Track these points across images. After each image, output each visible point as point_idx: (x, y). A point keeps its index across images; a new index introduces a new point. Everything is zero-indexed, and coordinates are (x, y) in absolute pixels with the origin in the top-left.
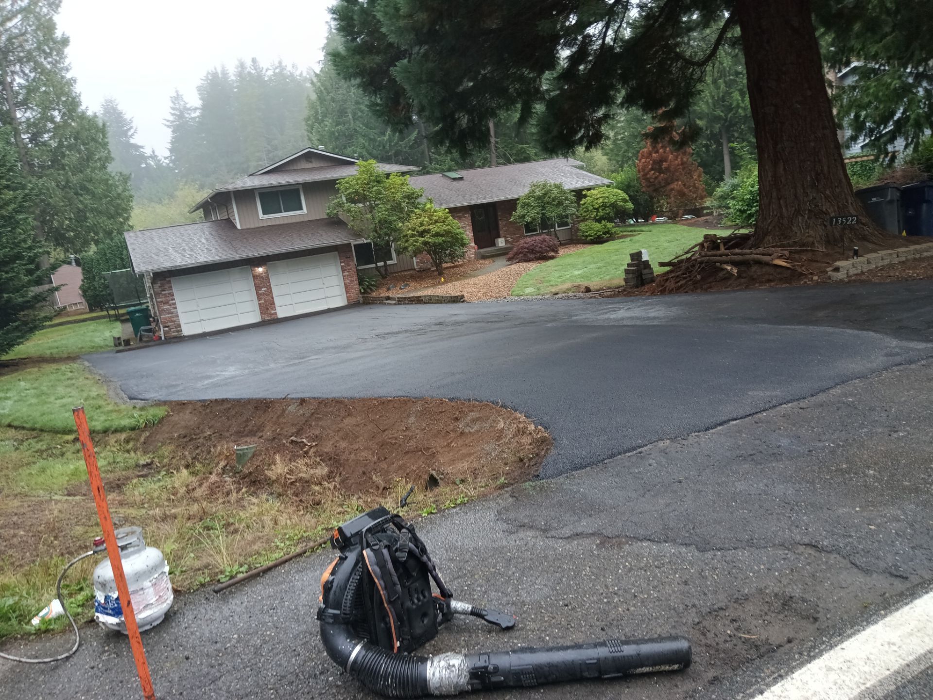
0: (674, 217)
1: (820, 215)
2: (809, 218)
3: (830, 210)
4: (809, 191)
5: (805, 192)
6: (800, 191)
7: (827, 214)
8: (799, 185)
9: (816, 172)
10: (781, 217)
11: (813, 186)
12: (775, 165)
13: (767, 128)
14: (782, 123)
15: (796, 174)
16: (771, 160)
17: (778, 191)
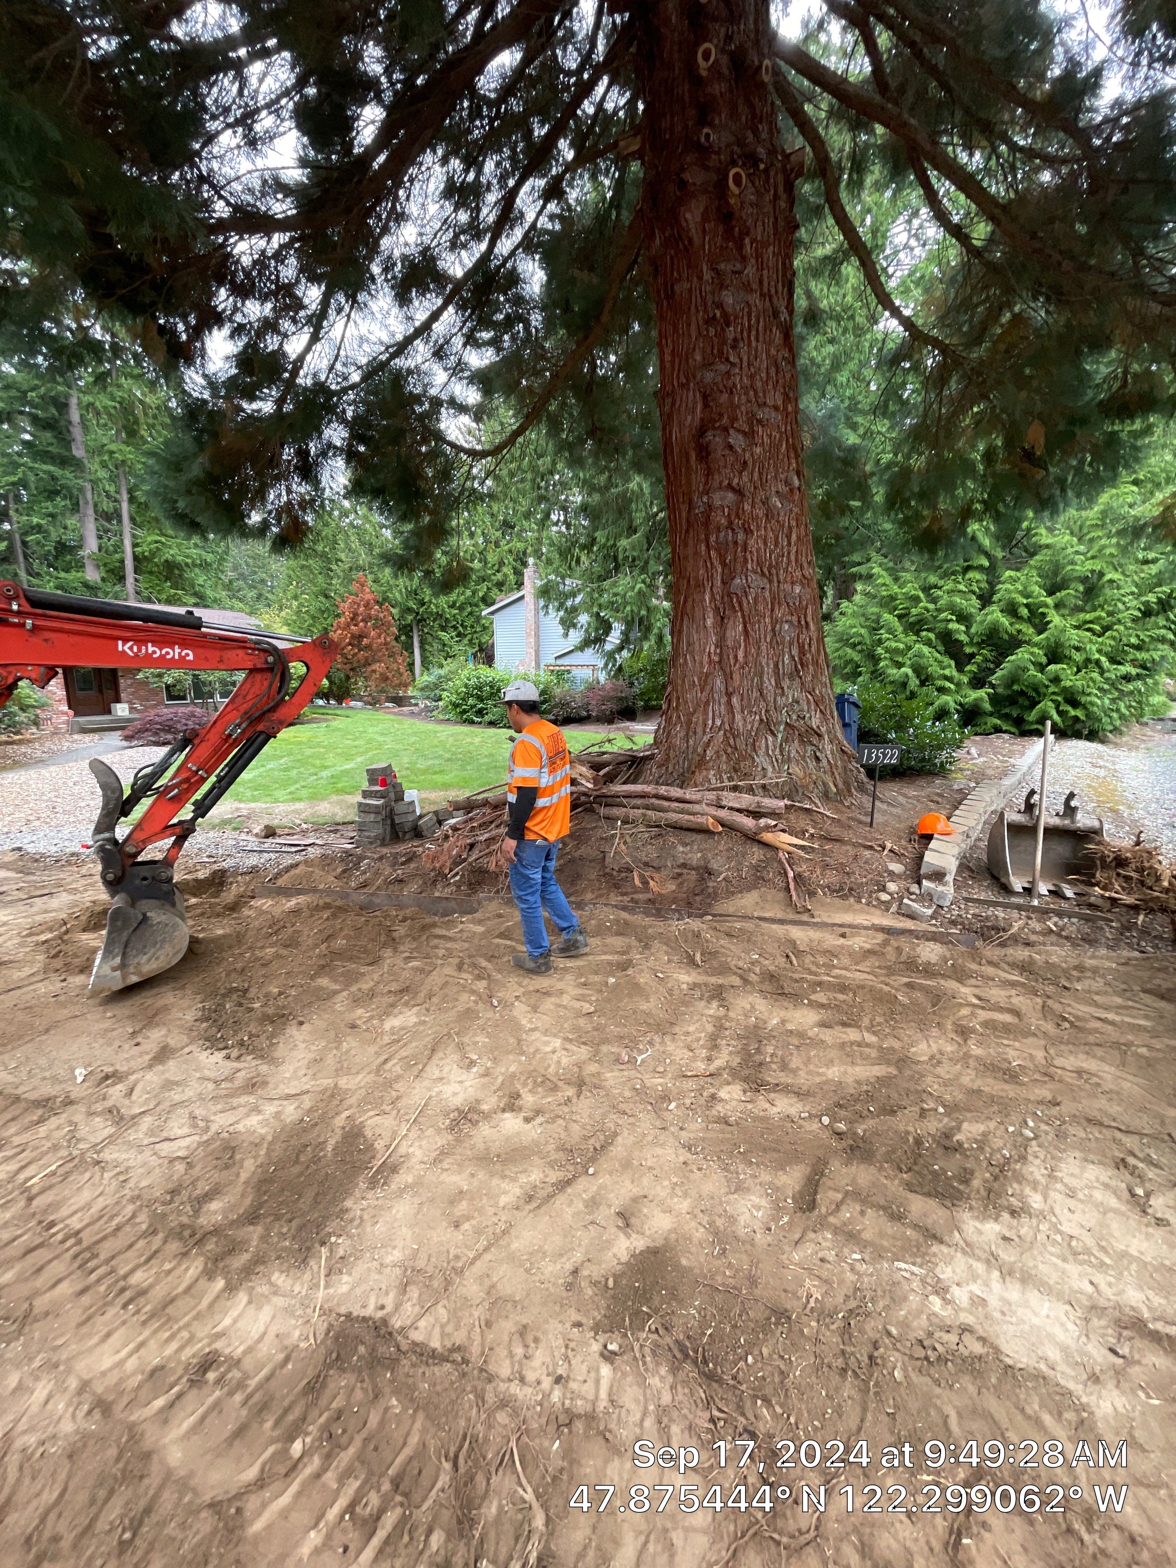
0: (373, 703)
1: (808, 736)
2: (786, 740)
3: (823, 729)
4: (786, 683)
5: (779, 685)
6: (769, 683)
7: (820, 736)
8: (769, 670)
9: (801, 648)
10: (732, 732)
11: (795, 674)
12: (722, 620)
13: (713, 538)
14: (748, 532)
15: (764, 648)
16: (717, 610)
17: (728, 677)
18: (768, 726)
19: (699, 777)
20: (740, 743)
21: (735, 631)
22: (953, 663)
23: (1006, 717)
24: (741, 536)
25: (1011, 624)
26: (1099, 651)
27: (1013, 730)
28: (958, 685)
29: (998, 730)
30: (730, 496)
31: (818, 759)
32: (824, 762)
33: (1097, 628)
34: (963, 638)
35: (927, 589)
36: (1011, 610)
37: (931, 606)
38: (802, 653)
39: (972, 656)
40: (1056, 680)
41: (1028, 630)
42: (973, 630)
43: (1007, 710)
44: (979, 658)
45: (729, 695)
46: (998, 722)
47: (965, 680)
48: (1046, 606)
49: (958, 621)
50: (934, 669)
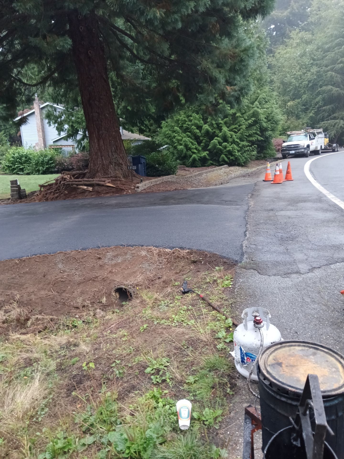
1: (120, 165)
2: (115, 166)
3: (123, 163)
4: (114, 154)
5: (112, 154)
6: (110, 154)
7: (122, 164)
8: (110, 151)
9: (116, 146)
10: (103, 165)
11: (115, 152)
12: (98, 141)
13: (94, 123)
14: (101, 122)
15: (108, 146)
16: (97, 138)
17: (101, 153)
18: (111, 163)
19: (97, 175)
20: (105, 167)
21: (101, 142)
22: (196, 143)
23: (215, 160)
24: (100, 122)
25: (212, 130)
26: (237, 138)
27: (217, 164)
28: (199, 151)
29: (212, 164)
30: (97, 114)
31: (122, 170)
32: (123, 170)
33: (236, 130)
34: (199, 134)
35: (188, 116)
36: (211, 125)
37: (190, 123)
38: (117, 147)
39: (203, 140)
40: (225, 147)
41: (217, 131)
42: (202, 132)
43: (215, 158)
44: (204, 141)
45: (102, 157)
46: (212, 162)
47: (200, 148)
48: (221, 123)
49: (197, 129)
50: (190, 145)
